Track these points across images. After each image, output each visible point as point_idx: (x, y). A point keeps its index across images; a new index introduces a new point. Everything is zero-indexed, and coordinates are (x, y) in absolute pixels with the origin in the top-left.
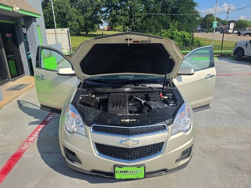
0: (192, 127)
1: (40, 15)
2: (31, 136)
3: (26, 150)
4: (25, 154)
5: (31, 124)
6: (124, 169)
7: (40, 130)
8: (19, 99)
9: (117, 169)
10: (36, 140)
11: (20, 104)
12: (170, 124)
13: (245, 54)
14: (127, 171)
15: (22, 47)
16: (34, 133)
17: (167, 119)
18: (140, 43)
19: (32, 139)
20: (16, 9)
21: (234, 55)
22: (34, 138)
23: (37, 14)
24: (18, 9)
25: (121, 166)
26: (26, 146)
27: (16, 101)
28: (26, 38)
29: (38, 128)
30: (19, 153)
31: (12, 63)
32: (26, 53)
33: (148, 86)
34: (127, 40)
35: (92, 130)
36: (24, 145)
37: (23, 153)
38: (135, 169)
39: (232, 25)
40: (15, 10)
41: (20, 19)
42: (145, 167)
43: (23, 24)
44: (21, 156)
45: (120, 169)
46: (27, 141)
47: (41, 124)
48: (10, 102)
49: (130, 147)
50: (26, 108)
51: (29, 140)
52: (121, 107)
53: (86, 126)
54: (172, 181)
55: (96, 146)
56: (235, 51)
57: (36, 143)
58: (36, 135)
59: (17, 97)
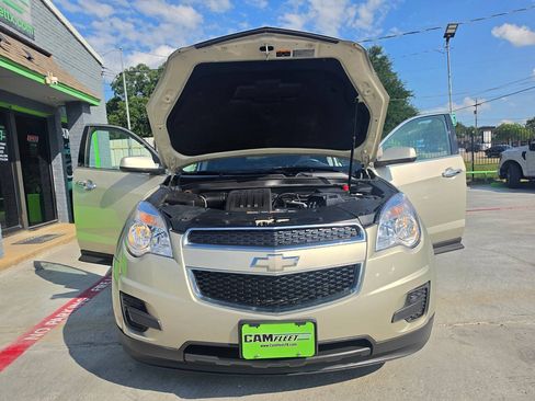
0: (422, 239)
1: (99, 100)
2: (53, 316)
3: (34, 341)
4: (31, 348)
5: (55, 297)
6: (263, 330)
7: (75, 306)
8: (39, 258)
9: (246, 329)
10: (64, 322)
11: (38, 268)
12: (369, 225)
13: (525, 174)
14: (271, 336)
15: (57, 163)
16: (60, 311)
17: (361, 214)
18: (291, 57)
19: (54, 321)
20: (52, 80)
21: (502, 177)
22: (59, 320)
23: (94, 98)
24: (55, 79)
25: (255, 324)
26: (38, 334)
27: (30, 263)
28: (67, 148)
29: (71, 303)
30: (19, 347)
31: (35, 197)
32: (65, 177)
33: (316, 175)
34: (263, 49)
35: (186, 242)
36: (33, 332)
37: (28, 346)
38: (292, 329)
39: (488, 136)
40: (48, 82)
41: (60, 110)
42: (315, 324)
43: (64, 120)
44: (22, 352)
45: (254, 331)
46: (42, 325)
47: (80, 297)
48: (17, 262)
49: (278, 274)
50: (51, 272)
51: (48, 323)
52: (256, 206)
53: (174, 234)
54: (389, 389)
55: (197, 278)
56: (502, 170)
57: (62, 328)
58: (65, 315)
59: (34, 254)
